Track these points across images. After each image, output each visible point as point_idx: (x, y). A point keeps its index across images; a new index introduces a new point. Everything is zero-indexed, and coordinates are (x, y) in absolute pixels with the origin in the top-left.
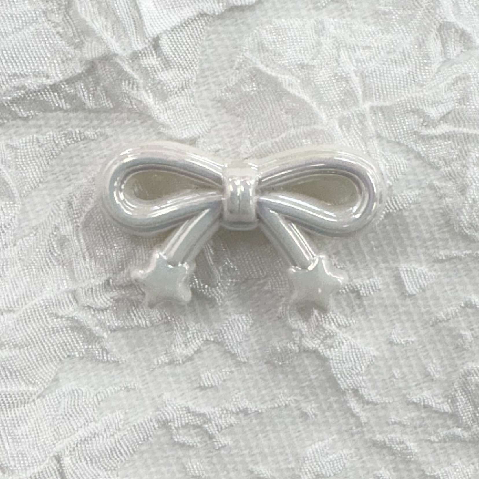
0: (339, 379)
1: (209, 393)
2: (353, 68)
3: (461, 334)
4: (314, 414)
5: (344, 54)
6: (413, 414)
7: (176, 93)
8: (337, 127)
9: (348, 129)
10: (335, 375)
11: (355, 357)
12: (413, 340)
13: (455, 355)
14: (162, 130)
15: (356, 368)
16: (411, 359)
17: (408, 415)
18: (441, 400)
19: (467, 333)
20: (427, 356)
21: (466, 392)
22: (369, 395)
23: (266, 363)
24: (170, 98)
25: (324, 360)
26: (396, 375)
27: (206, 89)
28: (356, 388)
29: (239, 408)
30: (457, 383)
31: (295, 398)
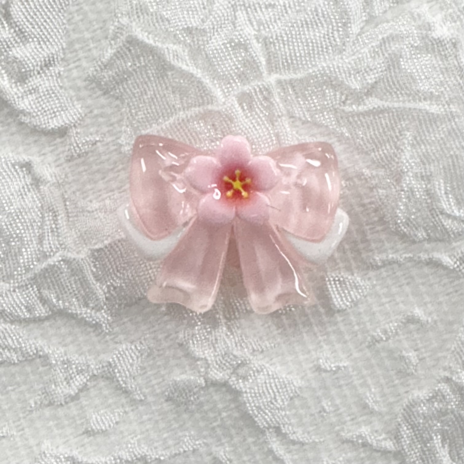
0: (257, 416)
1: (100, 439)
2: (254, 32)
3: (403, 357)
4: (229, 460)
5: (241, 15)
6: (349, 455)
7: (39, 73)
8: (237, 106)
9: (251, 108)
10: (251, 412)
11: (274, 388)
12: (345, 365)
13: (397, 382)
14: (24, 119)
15: (276, 401)
16: (344, 388)
17: (344, 455)
18: (384, 436)
19: (410, 354)
20: (365, 384)
21: (413, 427)
22: (294, 433)
23: (167, 401)
24: (31, 79)
25: (236, 394)
26: (327, 408)
27: (77, 67)
28: (277, 425)
29: (135, 456)
30: (401, 415)
31: (205, 441)
